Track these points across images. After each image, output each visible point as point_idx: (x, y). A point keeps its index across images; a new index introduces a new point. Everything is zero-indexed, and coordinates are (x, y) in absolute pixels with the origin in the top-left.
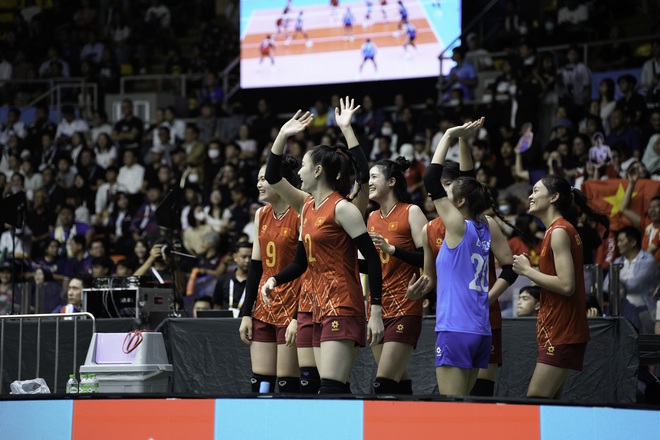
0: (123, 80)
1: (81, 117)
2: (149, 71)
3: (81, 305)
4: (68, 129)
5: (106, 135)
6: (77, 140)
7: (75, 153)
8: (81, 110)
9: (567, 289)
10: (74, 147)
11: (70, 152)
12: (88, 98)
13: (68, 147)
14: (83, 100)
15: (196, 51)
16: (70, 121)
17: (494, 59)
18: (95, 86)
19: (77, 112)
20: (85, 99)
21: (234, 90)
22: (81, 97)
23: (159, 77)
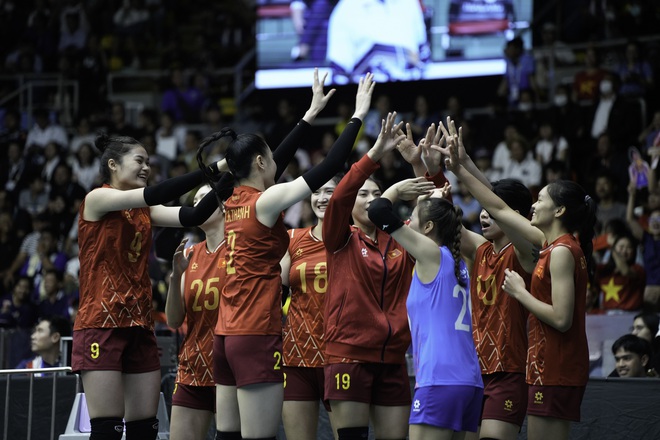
0: (110, 77)
1: (58, 123)
2: (144, 66)
3: (60, 358)
4: (41, 137)
5: (89, 146)
6: (51, 151)
7: (50, 168)
8: (59, 114)
9: (560, 323)
10: (48, 159)
11: (42, 167)
12: (67, 99)
13: (41, 160)
14: (59, 101)
15: (200, 40)
16: (43, 127)
17: (576, 52)
18: (76, 84)
19: (52, 117)
20: (63, 100)
21: (248, 90)
22: (58, 98)
23: (155, 74)
